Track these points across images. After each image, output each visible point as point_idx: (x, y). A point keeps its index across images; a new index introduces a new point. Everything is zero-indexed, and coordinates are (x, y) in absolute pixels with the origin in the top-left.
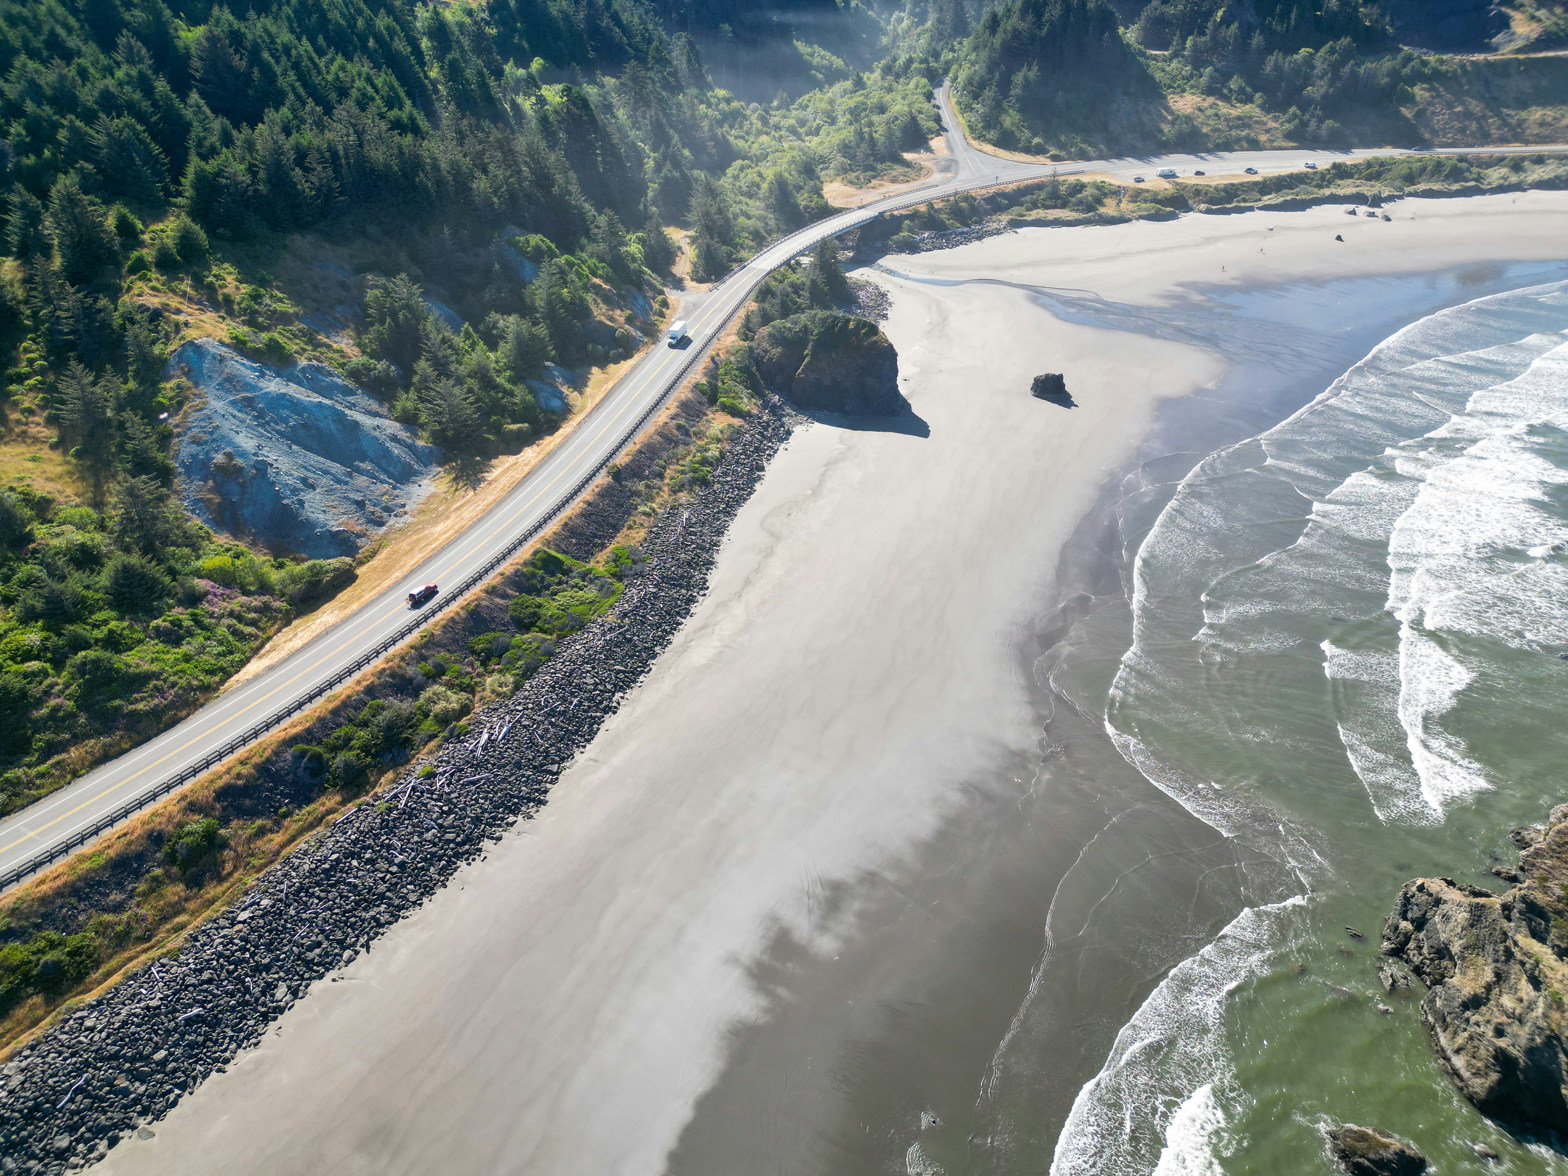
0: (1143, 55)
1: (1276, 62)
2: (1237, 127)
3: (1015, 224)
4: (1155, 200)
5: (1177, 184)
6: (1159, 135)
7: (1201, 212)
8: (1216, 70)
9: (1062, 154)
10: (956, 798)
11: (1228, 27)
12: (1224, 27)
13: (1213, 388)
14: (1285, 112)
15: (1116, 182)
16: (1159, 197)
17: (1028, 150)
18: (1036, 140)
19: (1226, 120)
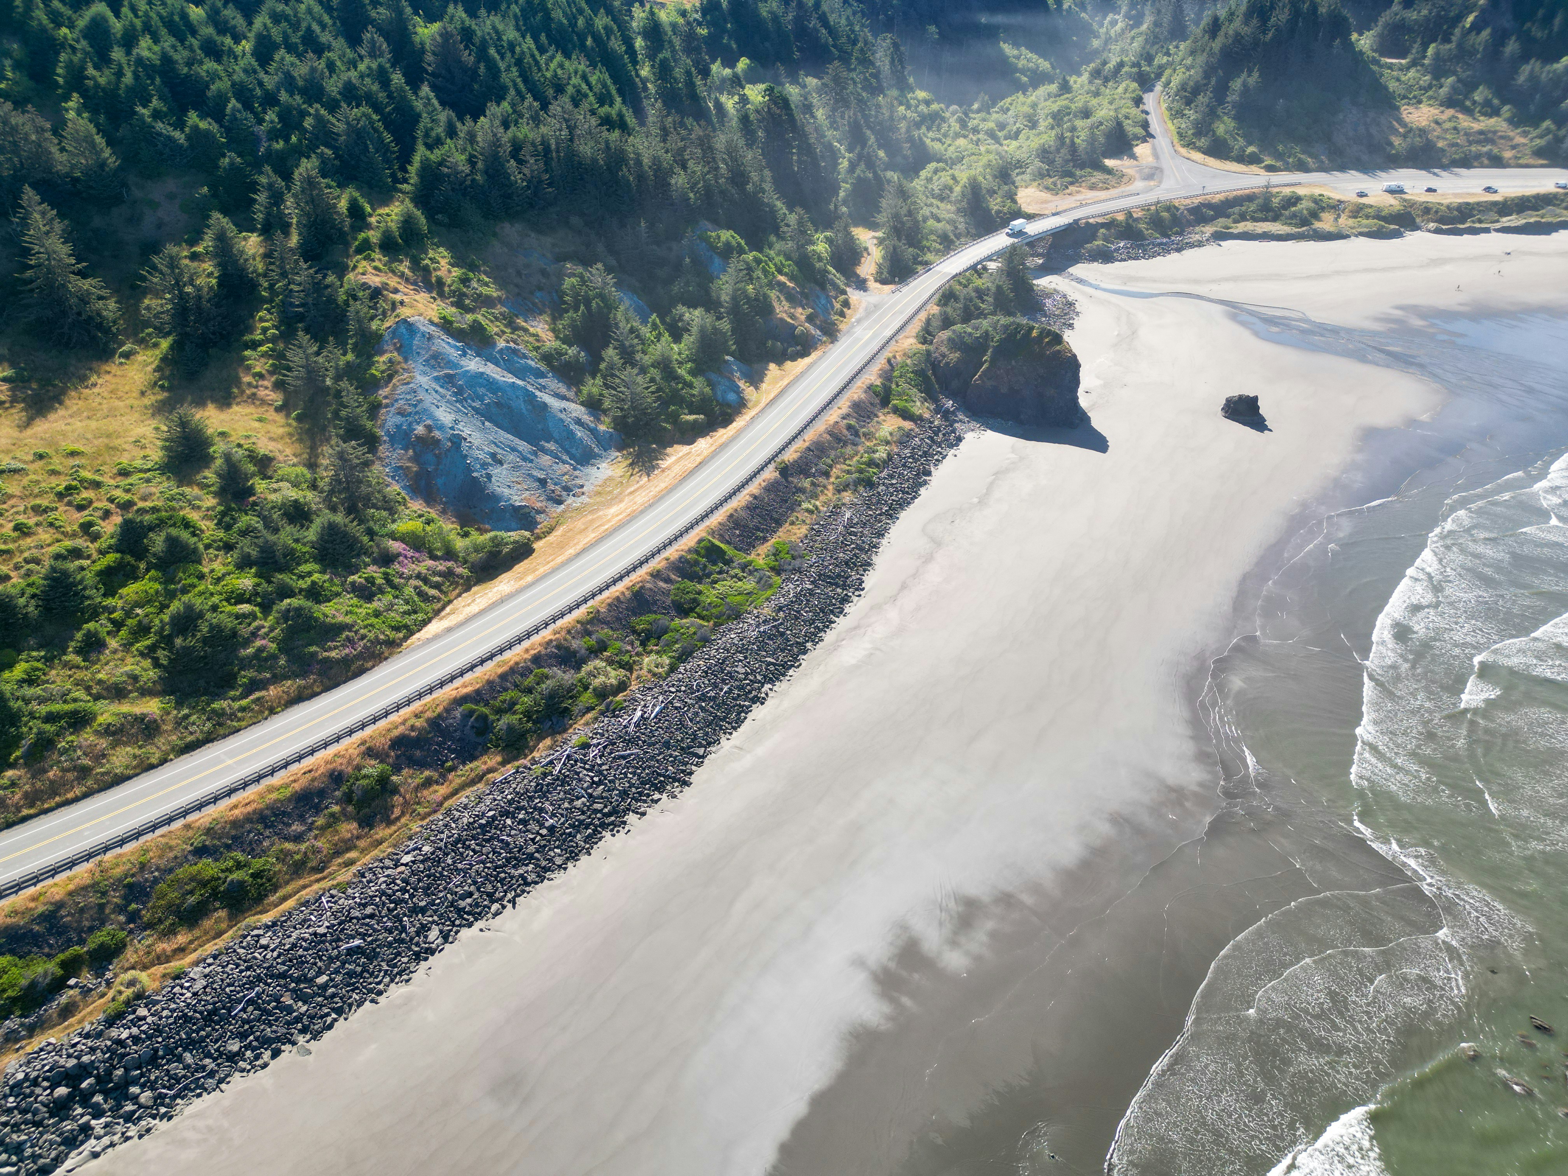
0: (1376, 62)
1: (1532, 71)
2: (1479, 142)
3: (1220, 236)
4: (1378, 217)
5: (1405, 200)
6: (1388, 148)
7: (1429, 231)
8: (1459, 80)
9: (1278, 164)
10: (1105, 828)
11: (1478, 33)
12: (1474, 33)
13: (1427, 420)
14: (1536, 126)
15: (1336, 196)
16: (1383, 214)
17: (1241, 159)
18: (1251, 149)
19: (1466, 134)
